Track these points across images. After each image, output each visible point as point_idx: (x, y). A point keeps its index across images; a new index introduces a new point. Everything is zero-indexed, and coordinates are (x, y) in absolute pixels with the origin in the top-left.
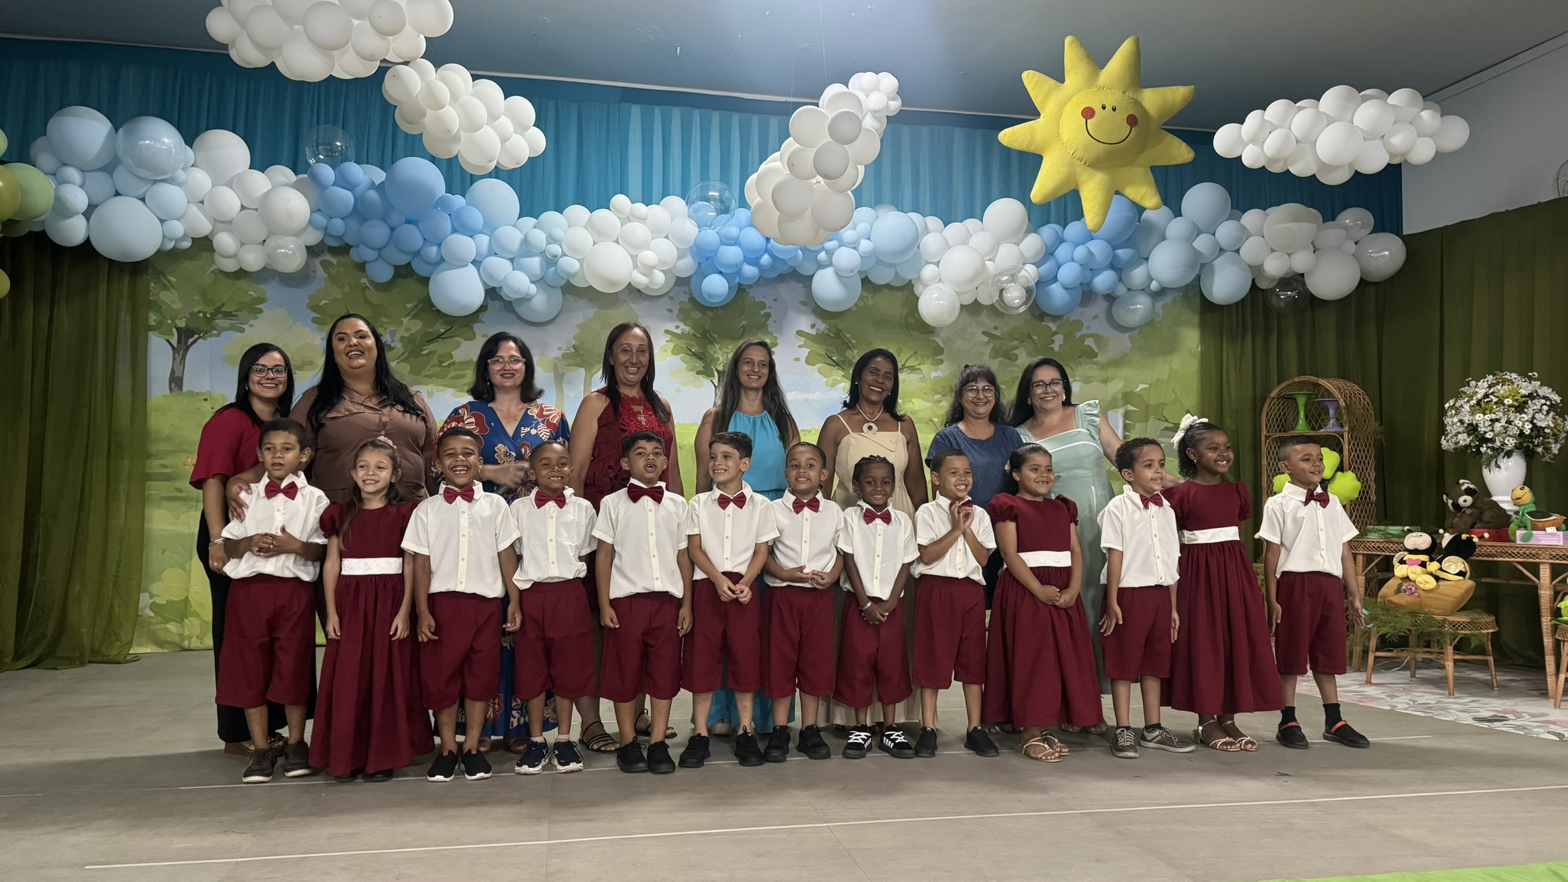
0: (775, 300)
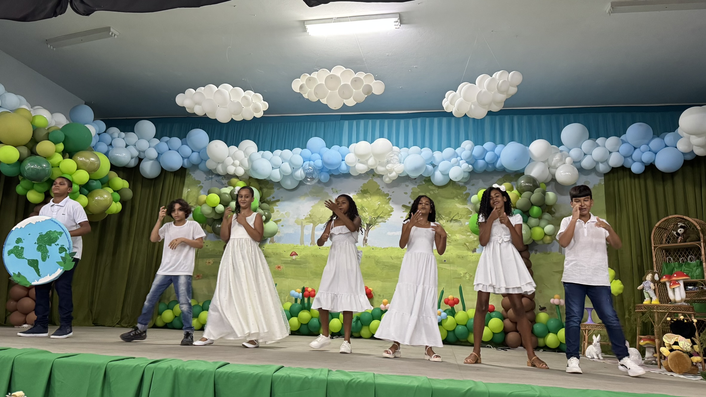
0: (393, 192)
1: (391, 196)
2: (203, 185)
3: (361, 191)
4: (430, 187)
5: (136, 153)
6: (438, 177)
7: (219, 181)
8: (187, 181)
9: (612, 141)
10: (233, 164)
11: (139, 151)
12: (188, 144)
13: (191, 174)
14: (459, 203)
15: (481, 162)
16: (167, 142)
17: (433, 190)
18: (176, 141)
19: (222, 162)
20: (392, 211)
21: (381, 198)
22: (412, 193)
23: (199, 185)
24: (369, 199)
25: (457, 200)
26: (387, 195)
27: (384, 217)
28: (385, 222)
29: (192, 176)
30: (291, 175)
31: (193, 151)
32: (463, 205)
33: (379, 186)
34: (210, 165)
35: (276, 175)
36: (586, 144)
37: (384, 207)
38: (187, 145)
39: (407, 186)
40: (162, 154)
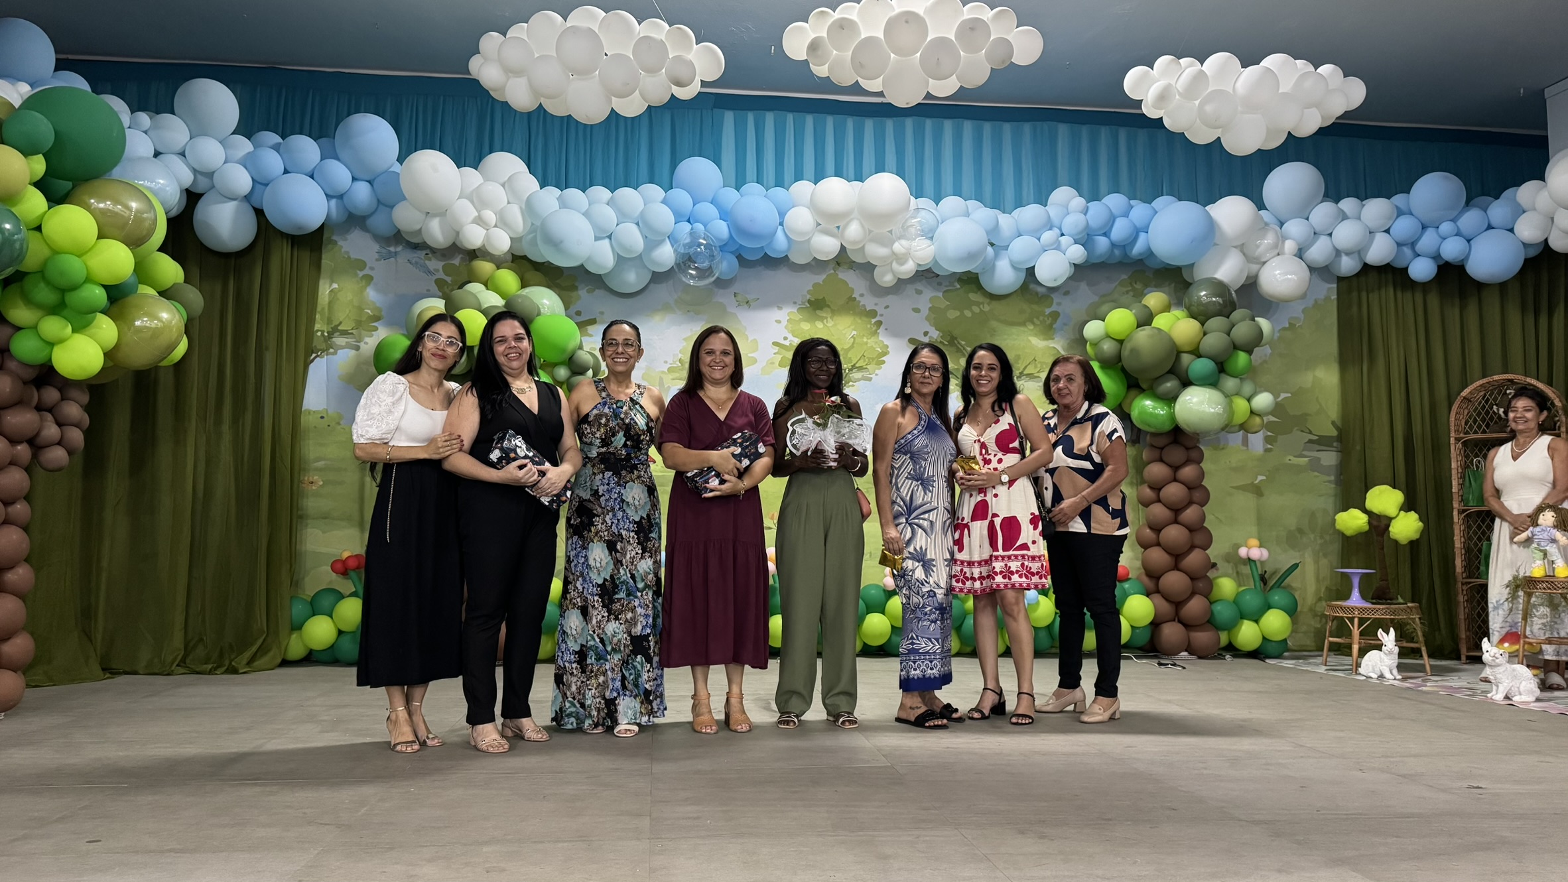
1: (881, 315)
2: (370, 273)
3: (809, 301)
4: (973, 297)
5: (187, 178)
6: (1004, 276)
7: (417, 263)
8: (326, 261)
9: (1376, 209)
10: (479, 221)
11: (195, 171)
12: (340, 156)
13: (335, 243)
14: (1036, 335)
15: (1102, 243)
16: (276, 148)
17: (978, 304)
18: (307, 148)
19: (442, 212)
20: (885, 354)
21: (859, 321)
22: (930, 309)
23: (361, 274)
24: (830, 323)
25: (1032, 327)
26: (873, 313)
27: (868, 367)
28: (870, 380)
29: (342, 247)
30: (639, 260)
31: (354, 179)
32: (1047, 339)
33: (852, 290)
34: (405, 217)
35: (602, 257)
36: (1323, 212)
37: (867, 343)
38: (338, 159)
39: (919, 292)
40: (266, 185)
